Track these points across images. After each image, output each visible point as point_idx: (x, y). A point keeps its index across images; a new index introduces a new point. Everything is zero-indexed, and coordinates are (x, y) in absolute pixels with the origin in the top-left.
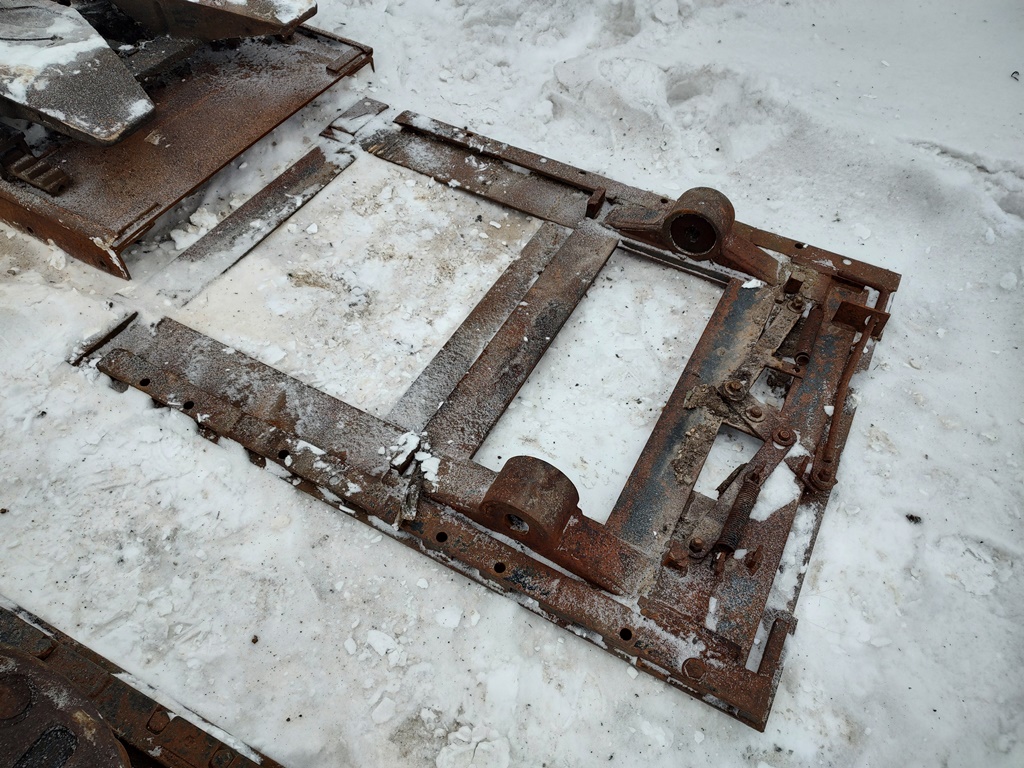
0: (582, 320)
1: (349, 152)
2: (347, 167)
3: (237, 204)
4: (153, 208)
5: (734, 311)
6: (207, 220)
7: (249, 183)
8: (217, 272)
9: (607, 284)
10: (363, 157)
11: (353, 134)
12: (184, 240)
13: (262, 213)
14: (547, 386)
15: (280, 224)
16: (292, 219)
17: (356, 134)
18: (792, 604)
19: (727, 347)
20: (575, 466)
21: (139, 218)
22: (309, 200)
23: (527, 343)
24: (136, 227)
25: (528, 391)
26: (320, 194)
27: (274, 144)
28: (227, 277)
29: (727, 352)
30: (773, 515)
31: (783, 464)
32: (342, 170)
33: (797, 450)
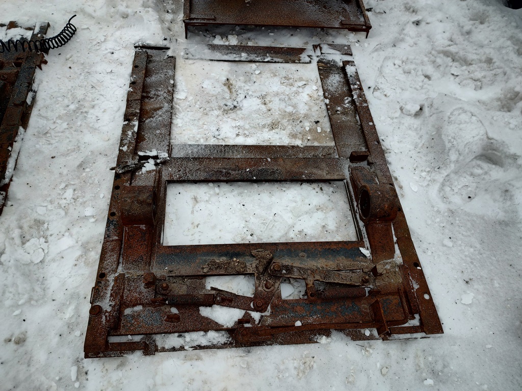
0: (284, 189)
1: (311, 59)
2: (303, 63)
3: (250, 44)
4: (211, 19)
5: (338, 251)
6: (233, 41)
7: (264, 41)
8: (209, 58)
9: (318, 189)
10: (314, 65)
11: (322, 53)
12: (218, 41)
13: (251, 53)
14: (234, 193)
15: (251, 61)
16: (257, 64)
17: (323, 55)
18: (163, 350)
19: (308, 257)
20: (192, 224)
21: (203, 19)
22: (272, 62)
23: (246, 171)
24: (199, 21)
25: (225, 188)
26: (280, 64)
27: (292, 35)
28: (210, 62)
29: (305, 258)
30: (207, 319)
31: (243, 312)
32: (299, 63)
33: (256, 316)
